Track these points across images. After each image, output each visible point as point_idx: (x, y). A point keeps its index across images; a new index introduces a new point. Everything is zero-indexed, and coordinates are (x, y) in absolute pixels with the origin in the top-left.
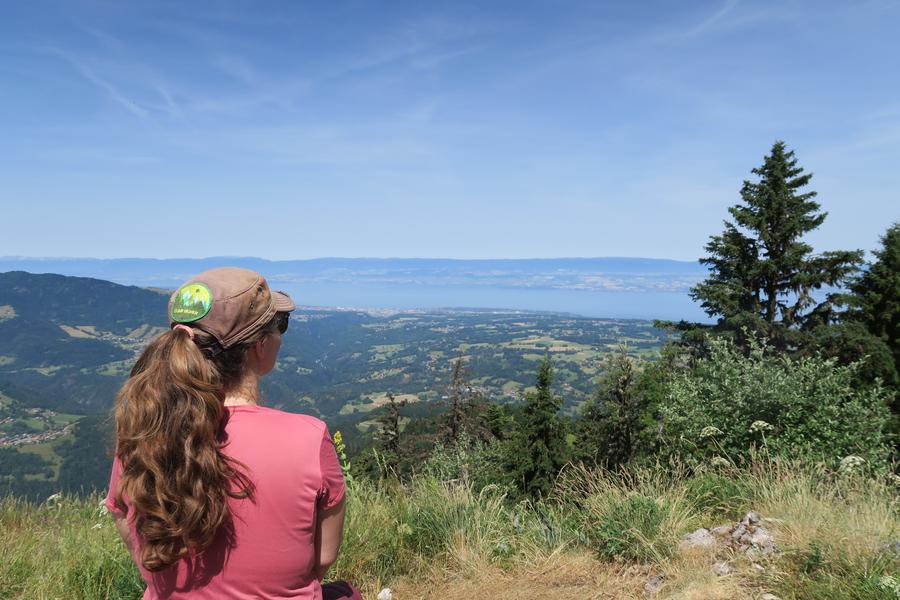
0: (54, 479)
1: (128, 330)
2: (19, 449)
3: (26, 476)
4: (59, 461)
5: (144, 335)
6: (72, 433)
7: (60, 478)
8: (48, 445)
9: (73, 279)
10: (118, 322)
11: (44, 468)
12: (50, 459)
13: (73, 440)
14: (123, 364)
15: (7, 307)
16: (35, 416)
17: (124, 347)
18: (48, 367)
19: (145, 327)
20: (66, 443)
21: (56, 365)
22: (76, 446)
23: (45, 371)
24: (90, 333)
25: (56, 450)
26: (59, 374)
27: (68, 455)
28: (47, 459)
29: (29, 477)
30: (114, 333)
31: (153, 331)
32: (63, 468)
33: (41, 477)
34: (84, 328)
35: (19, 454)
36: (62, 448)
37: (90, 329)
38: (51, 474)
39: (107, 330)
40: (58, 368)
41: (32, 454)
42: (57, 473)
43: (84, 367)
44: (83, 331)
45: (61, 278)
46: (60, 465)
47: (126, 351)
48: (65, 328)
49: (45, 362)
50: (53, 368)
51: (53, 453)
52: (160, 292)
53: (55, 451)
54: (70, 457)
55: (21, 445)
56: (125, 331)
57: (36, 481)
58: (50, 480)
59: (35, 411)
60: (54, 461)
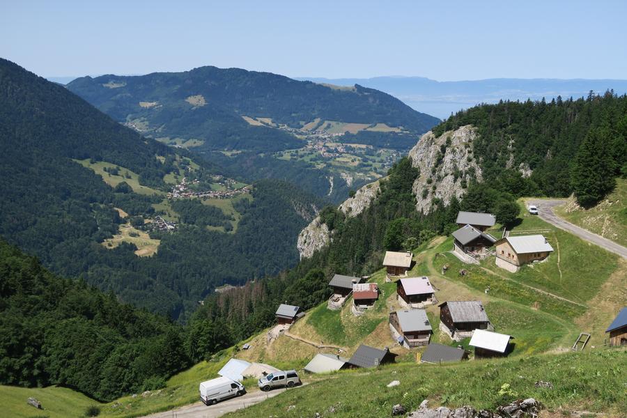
0: (233, 232)
1: (302, 123)
2: (202, 202)
3: (208, 227)
4: (237, 216)
5: (316, 128)
6: (250, 193)
7: (238, 231)
8: (228, 201)
9: (254, 74)
10: (293, 115)
11: (223, 222)
12: (229, 213)
13: (251, 199)
14: (297, 152)
15: (199, 97)
16: (218, 182)
17: (298, 137)
18: (231, 150)
19: (317, 121)
20: (244, 201)
21: (238, 150)
22: (253, 206)
23: (229, 154)
24: (267, 124)
25: (236, 206)
26: (240, 157)
27: (245, 212)
28: (227, 213)
29: (210, 228)
30: (289, 125)
31: (325, 125)
32: (242, 223)
33: (221, 229)
34: (262, 119)
35: (203, 205)
36: (241, 206)
37: (268, 121)
38: (229, 228)
39: (283, 123)
40: (240, 152)
41: (214, 207)
42: (235, 228)
43: (261, 152)
44: (261, 122)
45: (244, 72)
46: (238, 221)
47: (300, 141)
48: (246, 118)
49: (228, 146)
50: (234, 152)
51: (232, 208)
52: (332, 88)
53: (234, 207)
54: (247, 215)
55: (205, 198)
56: (299, 124)
57: (216, 232)
58: (229, 233)
59: (217, 178)
60: (232, 217)
